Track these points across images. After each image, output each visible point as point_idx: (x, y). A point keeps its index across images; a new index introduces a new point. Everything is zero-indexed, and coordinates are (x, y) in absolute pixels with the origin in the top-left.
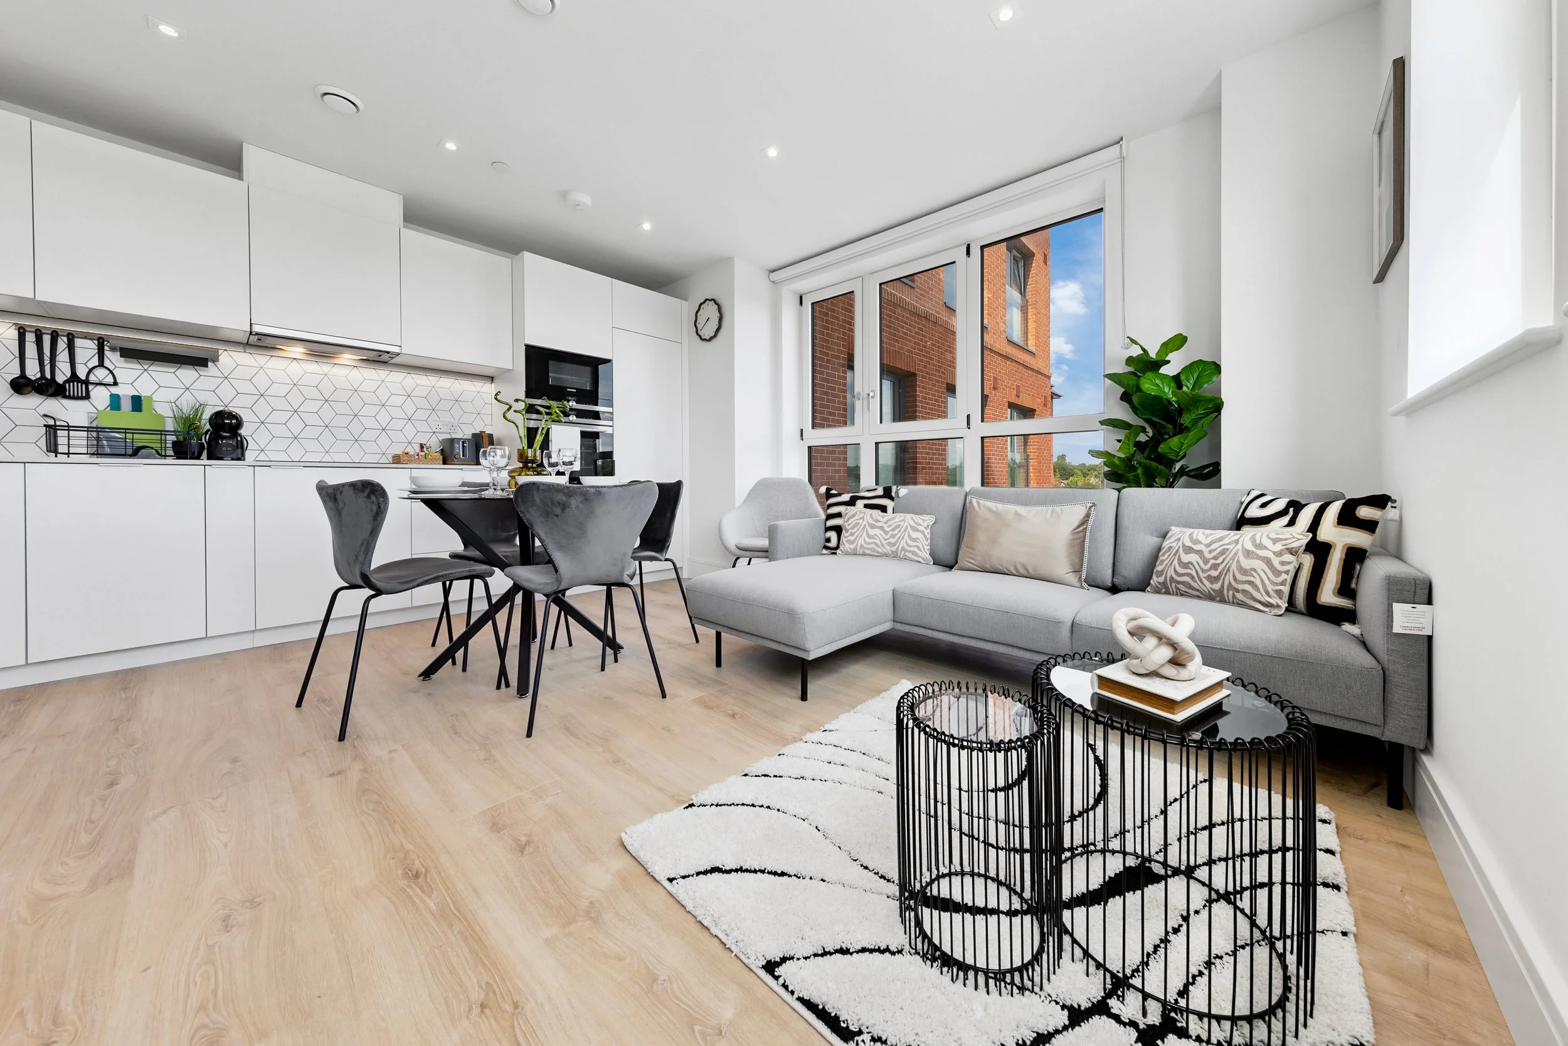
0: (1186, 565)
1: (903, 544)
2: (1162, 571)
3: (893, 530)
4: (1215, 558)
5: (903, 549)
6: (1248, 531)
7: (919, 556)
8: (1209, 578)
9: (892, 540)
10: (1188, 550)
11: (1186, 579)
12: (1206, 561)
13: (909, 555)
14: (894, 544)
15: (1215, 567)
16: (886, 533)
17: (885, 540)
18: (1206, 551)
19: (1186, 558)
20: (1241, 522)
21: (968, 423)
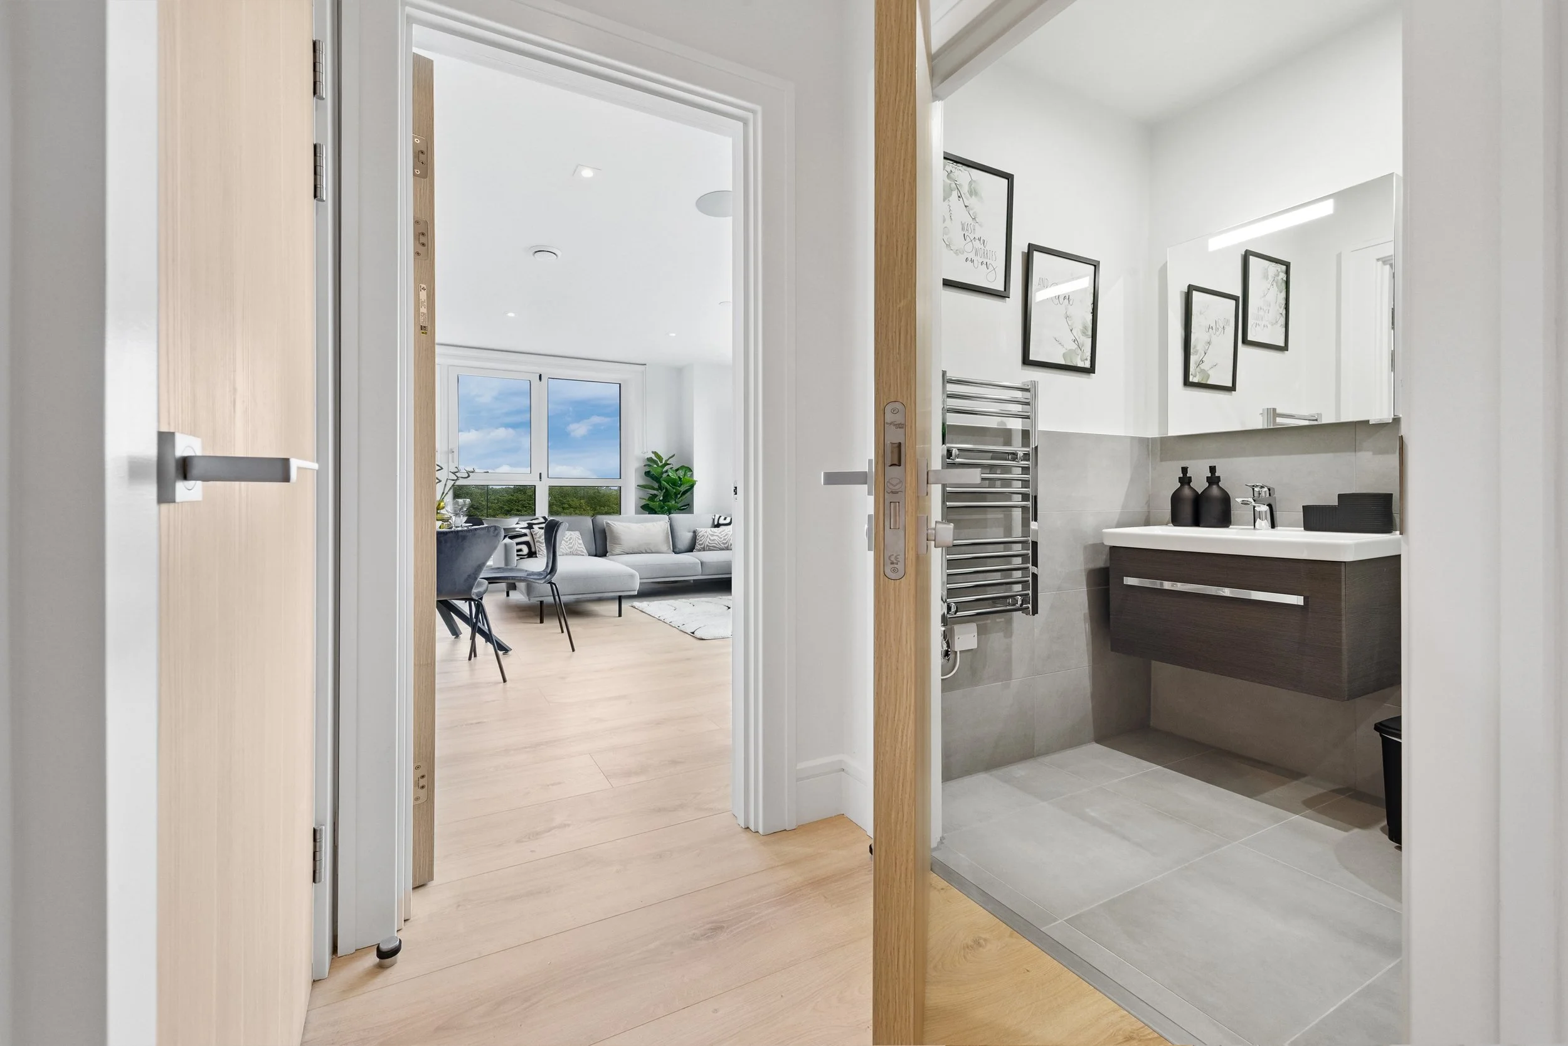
0: (713, 540)
1: (576, 547)
2: (702, 544)
3: (570, 540)
4: (724, 537)
5: (576, 550)
6: (722, 528)
7: (583, 552)
8: (723, 543)
9: (571, 546)
10: (712, 535)
11: (714, 545)
12: (721, 538)
13: (579, 552)
14: (572, 548)
15: (725, 539)
16: (567, 542)
17: (567, 546)
18: (720, 535)
19: (712, 538)
20: (718, 525)
21: (540, 478)
